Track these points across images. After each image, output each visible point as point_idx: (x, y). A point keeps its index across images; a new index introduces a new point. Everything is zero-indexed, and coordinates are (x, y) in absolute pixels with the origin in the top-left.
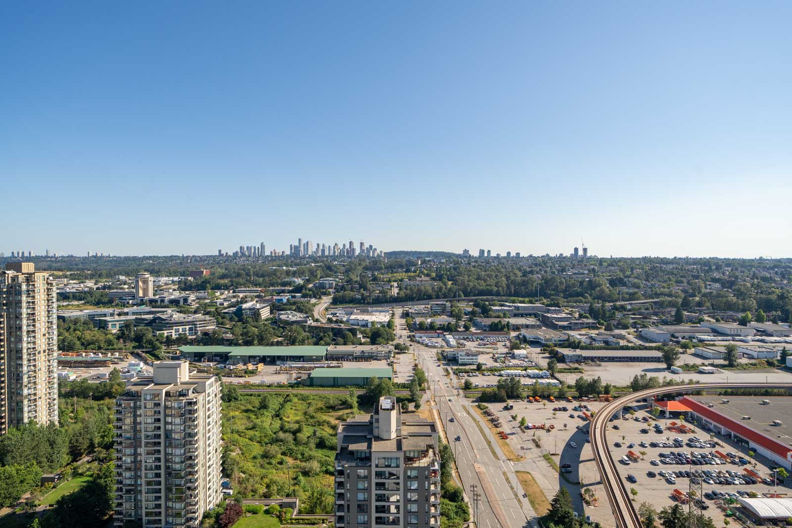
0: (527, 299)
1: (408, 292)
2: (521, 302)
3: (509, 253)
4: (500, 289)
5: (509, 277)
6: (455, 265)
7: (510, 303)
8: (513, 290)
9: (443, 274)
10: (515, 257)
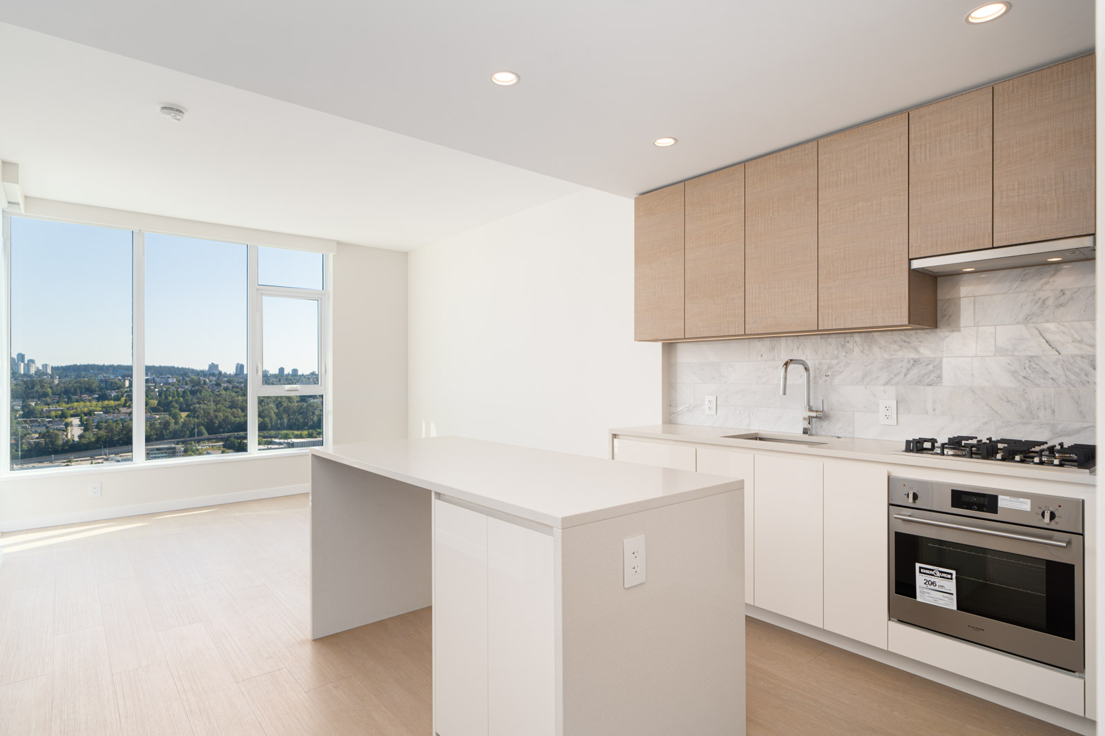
0: (305, 432)
1: (102, 433)
2: (297, 437)
3: (282, 370)
4: (267, 420)
5: (280, 403)
6: (193, 386)
7: (281, 438)
8: (286, 421)
9: (171, 402)
10: (292, 375)
